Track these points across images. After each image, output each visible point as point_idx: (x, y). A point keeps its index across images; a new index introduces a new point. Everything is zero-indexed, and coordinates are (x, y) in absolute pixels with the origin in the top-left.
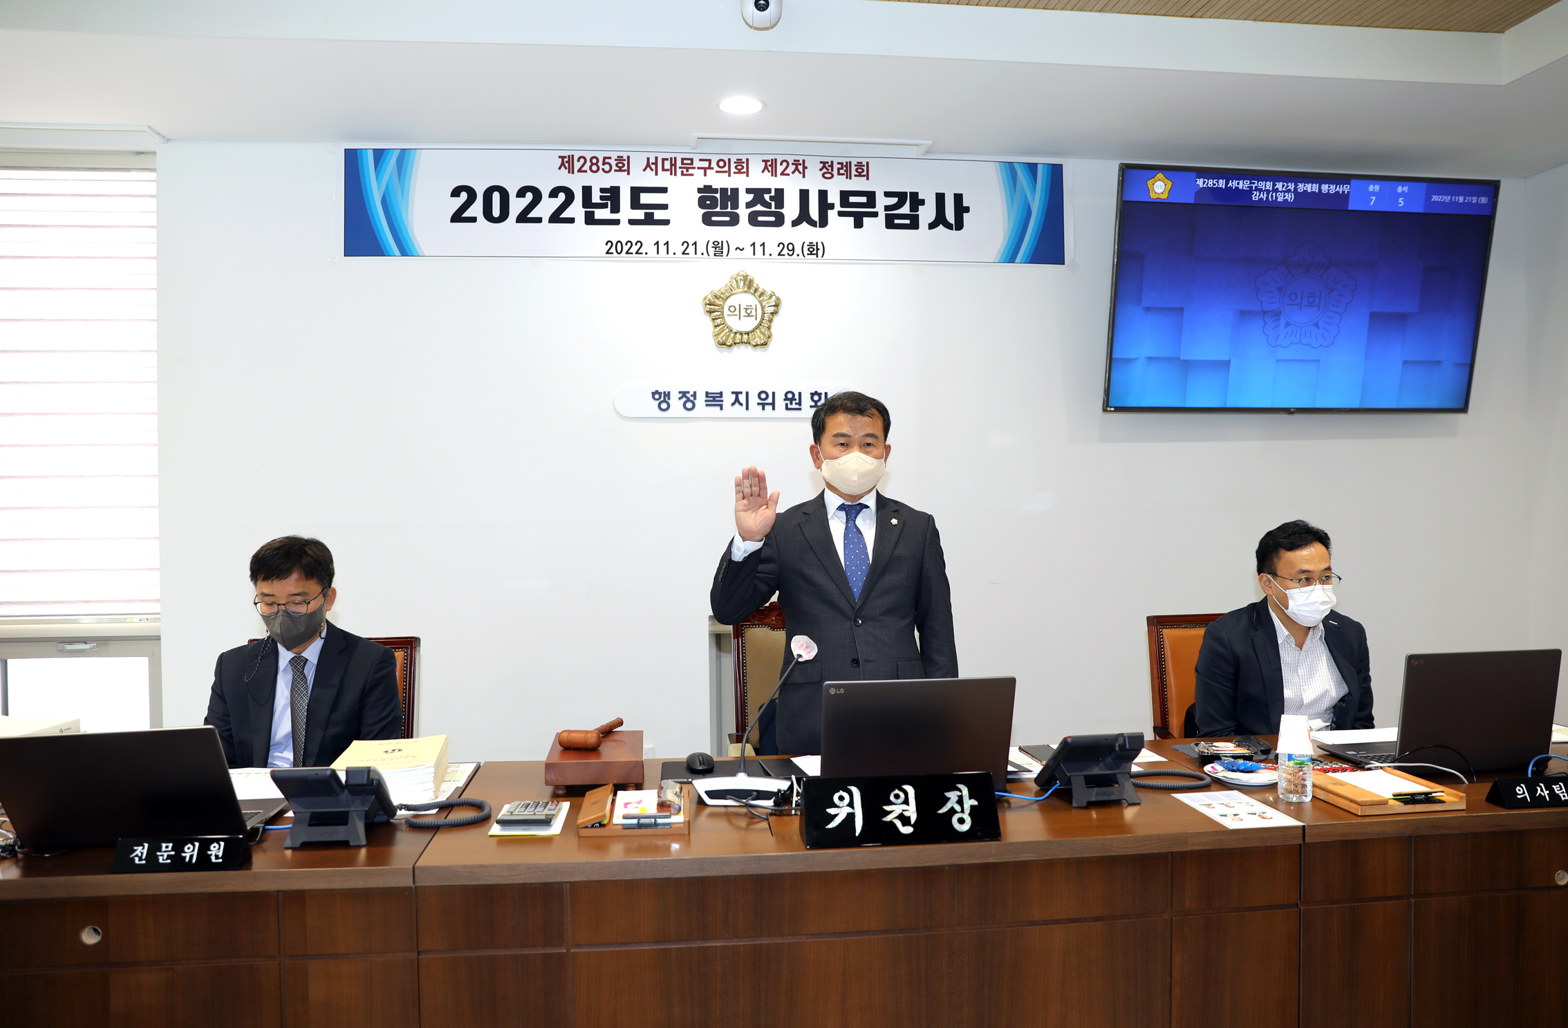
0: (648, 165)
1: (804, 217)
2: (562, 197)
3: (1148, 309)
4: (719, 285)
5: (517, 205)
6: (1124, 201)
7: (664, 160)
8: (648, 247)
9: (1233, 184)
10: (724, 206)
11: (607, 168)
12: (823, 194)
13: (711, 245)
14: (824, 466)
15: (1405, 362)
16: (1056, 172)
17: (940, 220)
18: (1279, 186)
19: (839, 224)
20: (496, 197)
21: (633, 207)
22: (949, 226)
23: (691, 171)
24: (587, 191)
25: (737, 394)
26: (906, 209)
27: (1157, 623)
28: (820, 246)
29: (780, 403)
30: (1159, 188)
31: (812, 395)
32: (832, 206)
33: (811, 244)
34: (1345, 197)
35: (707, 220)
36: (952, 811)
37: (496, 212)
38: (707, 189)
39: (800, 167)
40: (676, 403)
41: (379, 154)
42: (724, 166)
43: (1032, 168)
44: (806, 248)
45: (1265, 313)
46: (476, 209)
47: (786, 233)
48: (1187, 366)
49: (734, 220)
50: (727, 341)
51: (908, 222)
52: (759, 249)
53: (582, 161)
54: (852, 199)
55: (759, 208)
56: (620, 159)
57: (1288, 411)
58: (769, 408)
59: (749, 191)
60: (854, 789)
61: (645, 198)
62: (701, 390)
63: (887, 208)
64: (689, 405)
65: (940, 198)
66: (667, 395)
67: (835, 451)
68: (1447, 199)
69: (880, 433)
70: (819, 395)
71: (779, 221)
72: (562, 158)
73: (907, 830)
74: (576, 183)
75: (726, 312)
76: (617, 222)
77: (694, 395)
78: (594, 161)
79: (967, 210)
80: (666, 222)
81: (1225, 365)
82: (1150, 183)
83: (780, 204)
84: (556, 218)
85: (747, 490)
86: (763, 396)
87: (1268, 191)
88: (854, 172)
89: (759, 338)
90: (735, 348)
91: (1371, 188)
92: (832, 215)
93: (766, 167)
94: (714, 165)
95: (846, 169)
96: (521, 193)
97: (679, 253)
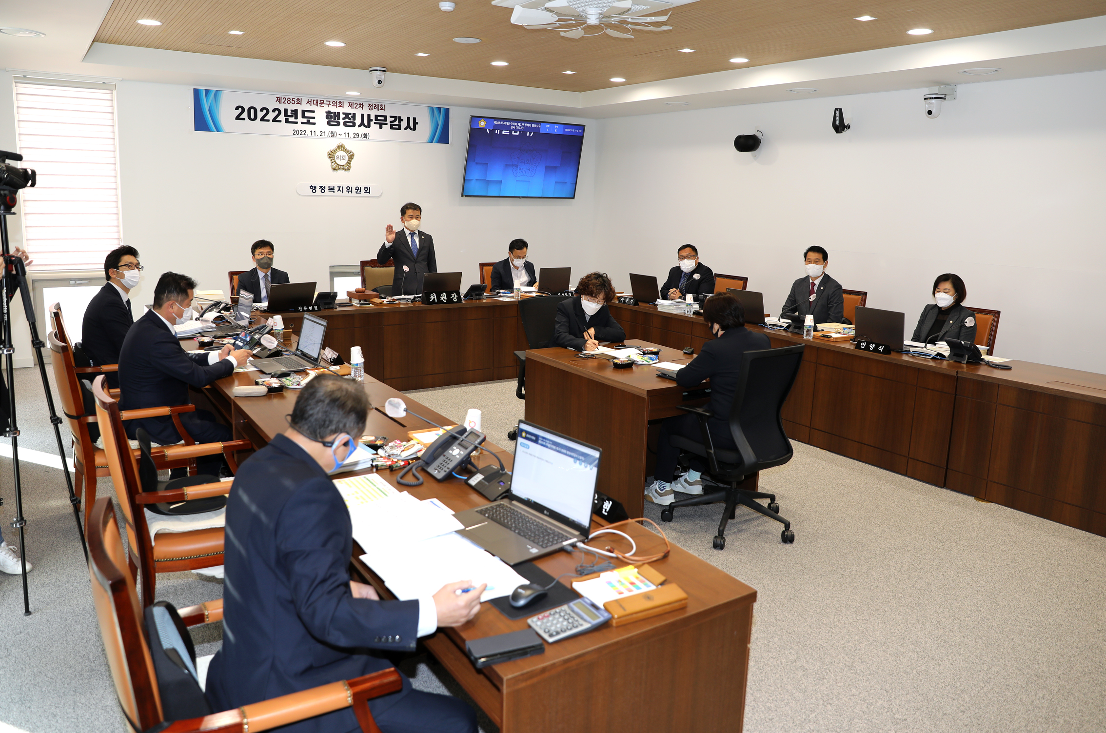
0: (308, 102)
1: (362, 124)
2: (277, 112)
3: (477, 163)
4: (333, 147)
5: (260, 115)
6: (471, 128)
7: (314, 100)
8: (308, 133)
9: (505, 123)
10: (335, 119)
11: (293, 102)
12: (369, 116)
13: (330, 133)
14: (405, 223)
15: (556, 182)
16: (447, 111)
17: (408, 127)
18: (519, 124)
19: (374, 127)
20: (252, 111)
21: (302, 118)
22: (411, 129)
23: (323, 105)
24: (286, 110)
25: (339, 187)
26: (397, 123)
27: (482, 265)
28: (368, 135)
29: (354, 191)
30: (482, 124)
31: (365, 188)
32: (372, 120)
33: (365, 134)
34: (539, 128)
35: (329, 124)
36: (453, 298)
37: (252, 117)
38: (329, 112)
39: (361, 105)
40: (318, 190)
41: (207, 91)
42: (335, 104)
43: (439, 109)
44: (363, 135)
45: (513, 165)
46: (245, 116)
47: (356, 129)
48: (488, 182)
50: (336, 168)
51: (397, 127)
52: (347, 135)
53: (284, 99)
54: (379, 118)
55: (347, 120)
56: (298, 99)
57: (519, 197)
58: (350, 192)
59: (343, 113)
60: (435, 294)
61: (307, 114)
62: (327, 185)
63: (391, 122)
64: (323, 191)
65: (408, 119)
66: (315, 187)
68: (570, 130)
69: (419, 214)
70: (367, 188)
71: (354, 125)
72: (277, 98)
73: (445, 301)
74: (282, 107)
75: (336, 158)
76: (297, 123)
77: (325, 187)
78: (289, 99)
79: (417, 123)
80: (314, 124)
81: (500, 182)
82: (479, 122)
83: (354, 119)
84: (274, 120)
85: (389, 230)
86: (348, 188)
87: (516, 126)
88: (380, 108)
89: (347, 168)
90: (338, 171)
91: (547, 126)
92: (372, 123)
93: (350, 105)
94: (331, 103)
95: (377, 107)
96: (262, 110)
97: (319, 136)
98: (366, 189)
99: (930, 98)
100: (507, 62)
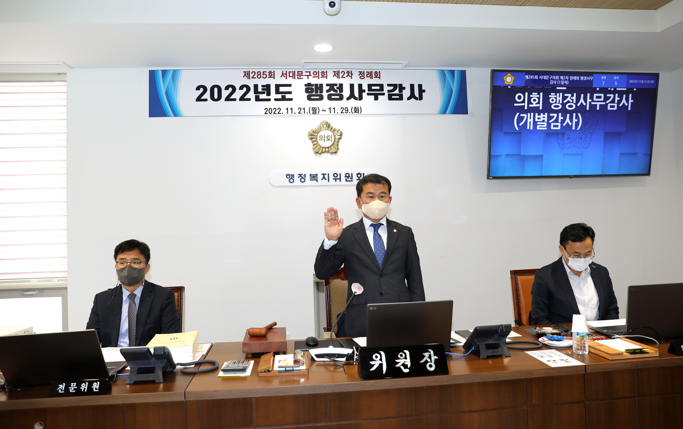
0: (283, 75)
1: (352, 96)
2: (245, 89)
3: (506, 133)
4: (315, 126)
5: (225, 93)
6: (494, 87)
7: (290, 72)
8: (283, 111)
9: (541, 77)
10: (316, 92)
11: (264, 76)
12: (360, 86)
13: (311, 109)
14: (363, 207)
15: (621, 154)
16: (463, 74)
17: (412, 96)
18: (562, 77)
19: (368, 99)
20: (216, 90)
21: (276, 93)
22: (416, 99)
23: (302, 77)
24: (256, 86)
25: (324, 175)
26: (397, 92)
27: (515, 274)
28: (359, 109)
29: (343, 178)
30: (509, 80)
31: (357, 174)
32: (364, 91)
33: (355, 108)
34: (591, 82)
35: (309, 98)
36: (426, 362)
37: (216, 97)
38: (309, 84)
39: (350, 74)
40: (297, 179)
41: (164, 72)
42: (316, 74)
43: (452, 72)
44: (353, 109)
45: (557, 133)
46: (207, 95)
47: (344, 103)
48: (524, 158)
49: (321, 98)
50: (319, 151)
51: (398, 97)
52: (332, 111)
53: (254, 73)
54: (373, 88)
55: (332, 92)
56: (270, 72)
57: (570, 177)
58: (338, 181)
59: (327, 85)
60: (382, 353)
61: (282, 89)
62: (308, 172)
63: (389, 91)
64: (303, 180)
65: (412, 86)
66: (293, 176)
67: (368, 200)
68: (636, 81)
69: (387, 191)
70: (361, 174)
71: (341, 98)
72: (245, 72)
73: (406, 371)
74: (251, 83)
75: (318, 138)
76: (269, 100)
77: (305, 175)
78: (259, 73)
79: (424, 91)
80: (291, 99)
81: (541, 157)
82: (505, 78)
83: (341, 91)
84: (242, 99)
85: (330, 218)
86: (336, 175)
87: (557, 80)
88: (374, 76)
89: (333, 150)
90: (323, 155)
91: (602, 77)
92: (364, 95)
93: (335, 75)
94: (312, 74)
95: (370, 75)
96: (227, 88)
97: (297, 113)
98: (359, 176)
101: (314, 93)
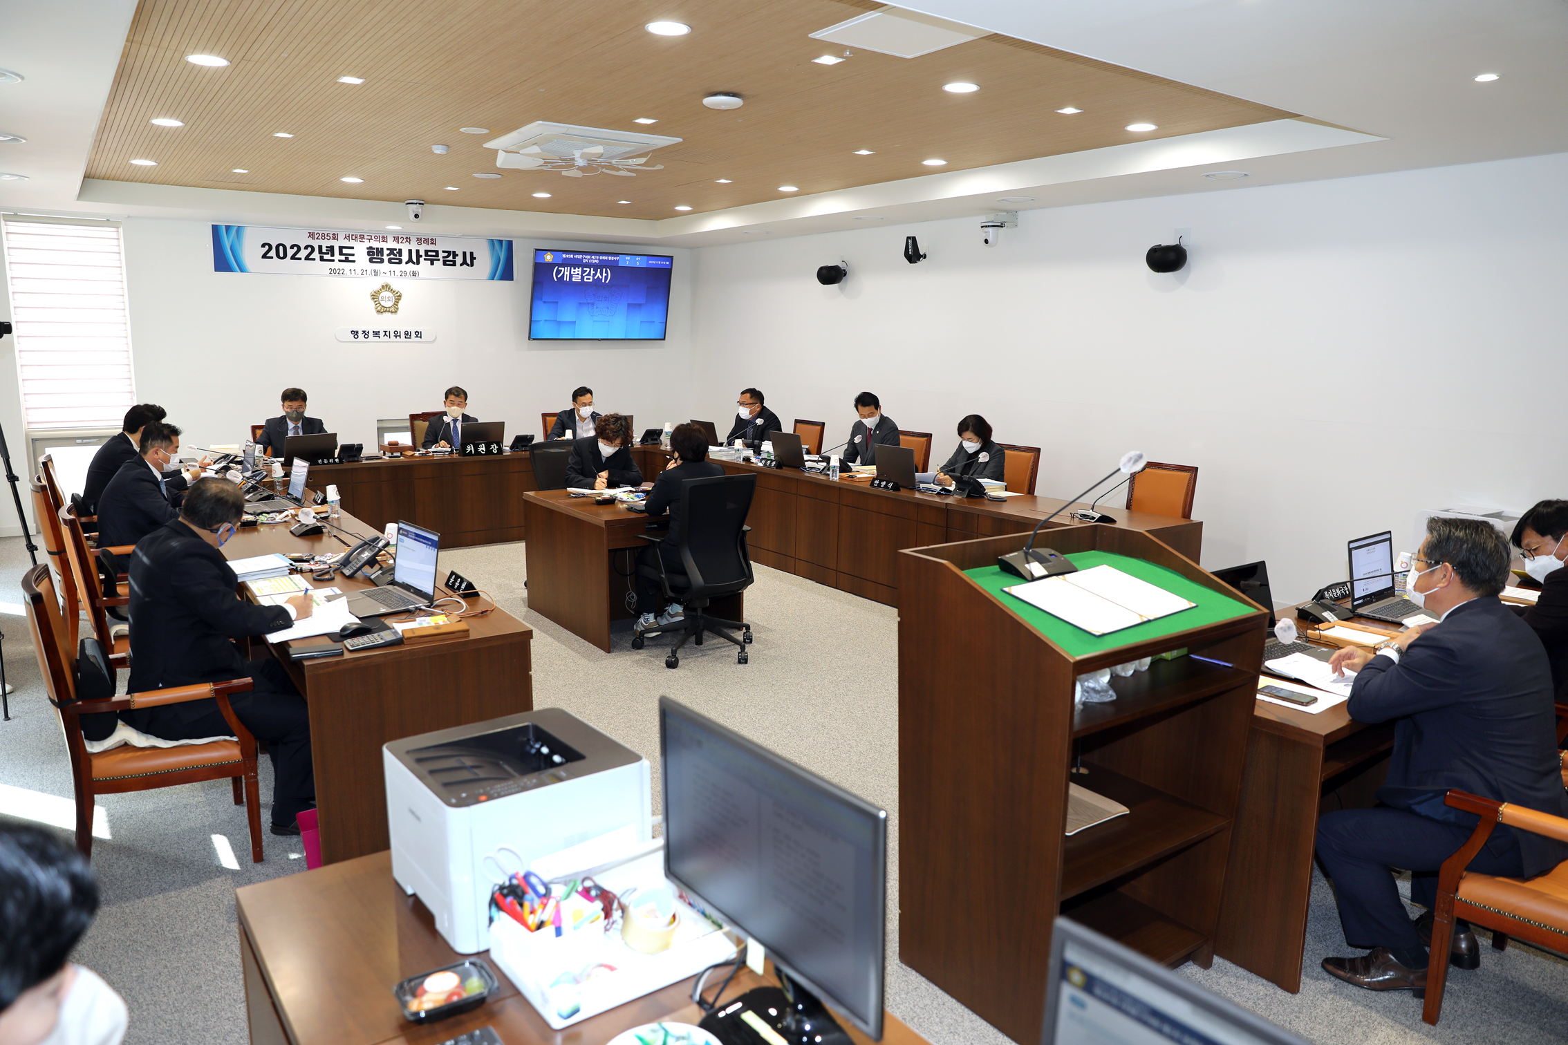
0: (346, 237)
2: (310, 249)
3: (545, 302)
4: (378, 287)
5: (290, 252)
6: (536, 263)
7: (352, 235)
8: (347, 271)
9: (576, 256)
10: (378, 255)
11: (328, 238)
12: (418, 251)
13: (373, 271)
15: (641, 322)
16: (510, 243)
17: (464, 262)
18: (593, 257)
19: (424, 263)
20: (281, 248)
21: (340, 255)
22: (468, 265)
23: (363, 240)
24: (320, 247)
25: (385, 332)
26: (451, 258)
27: (545, 416)
28: (417, 273)
29: (403, 335)
30: (549, 258)
31: (416, 332)
32: (421, 256)
33: (413, 272)
34: (617, 261)
35: (371, 261)
36: (494, 449)
37: (281, 255)
38: (371, 248)
39: (408, 240)
40: (361, 335)
41: (228, 228)
42: (377, 238)
43: (501, 242)
44: (411, 273)
45: (588, 303)
46: (273, 253)
47: (403, 266)
48: (560, 323)
49: (382, 261)
50: (381, 310)
51: (452, 263)
52: (392, 273)
53: (318, 235)
54: (429, 253)
55: (392, 256)
56: (334, 234)
57: (596, 340)
58: (398, 337)
59: (388, 249)
61: (345, 251)
62: (371, 329)
63: (443, 257)
64: (366, 336)
65: (464, 253)
66: (357, 332)
68: (654, 262)
70: (418, 332)
71: (400, 262)
72: (310, 233)
73: (484, 453)
74: (315, 244)
75: (380, 299)
76: (333, 261)
77: (368, 332)
78: (324, 235)
79: (475, 258)
80: (354, 261)
81: (574, 322)
82: (545, 256)
83: (401, 255)
84: (307, 258)
86: (396, 333)
87: (589, 259)
88: (430, 243)
89: (394, 310)
90: (384, 313)
91: (627, 258)
92: (421, 260)
93: (394, 240)
94: (373, 238)
95: (426, 241)
96: (292, 247)
97: (360, 275)
98: (417, 334)
99: (986, 226)
100: (549, 193)
101: (375, 256)
